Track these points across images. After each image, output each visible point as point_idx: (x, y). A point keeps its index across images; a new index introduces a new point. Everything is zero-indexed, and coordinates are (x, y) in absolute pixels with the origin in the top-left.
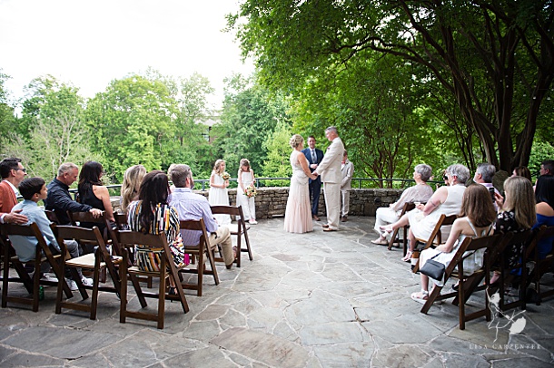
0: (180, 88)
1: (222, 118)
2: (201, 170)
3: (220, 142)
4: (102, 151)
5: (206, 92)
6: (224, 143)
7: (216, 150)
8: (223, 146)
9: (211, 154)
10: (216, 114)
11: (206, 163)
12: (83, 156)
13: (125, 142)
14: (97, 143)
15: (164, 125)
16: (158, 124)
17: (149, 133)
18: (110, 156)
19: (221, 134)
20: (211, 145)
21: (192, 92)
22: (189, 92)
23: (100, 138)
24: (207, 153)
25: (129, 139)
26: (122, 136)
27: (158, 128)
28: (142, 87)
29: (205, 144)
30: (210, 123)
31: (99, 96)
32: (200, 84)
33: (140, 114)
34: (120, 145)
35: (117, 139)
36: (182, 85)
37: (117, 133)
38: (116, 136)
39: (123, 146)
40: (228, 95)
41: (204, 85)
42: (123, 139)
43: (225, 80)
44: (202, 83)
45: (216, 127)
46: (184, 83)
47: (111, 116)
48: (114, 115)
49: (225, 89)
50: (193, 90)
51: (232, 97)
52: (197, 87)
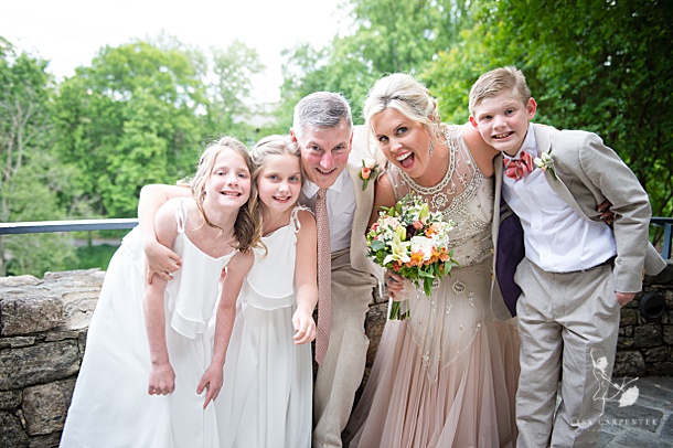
0: (211, 65)
1: (277, 114)
4: (82, 162)
5: (253, 72)
10: (269, 109)
12: (46, 169)
13: (119, 148)
14: (73, 149)
15: (184, 123)
16: (174, 120)
17: (159, 135)
18: (95, 169)
21: (230, 72)
22: (227, 71)
23: (79, 140)
25: (125, 143)
26: (113, 136)
27: (174, 127)
28: (150, 59)
30: (257, 122)
31: (80, 71)
32: (243, 59)
33: (146, 103)
34: (111, 153)
35: (106, 142)
36: (215, 59)
37: (107, 134)
38: (105, 138)
39: (116, 154)
40: (288, 77)
41: (250, 59)
42: (116, 143)
43: (284, 53)
44: (246, 57)
45: (268, 129)
46: (218, 56)
47: (98, 105)
48: (103, 104)
49: (283, 66)
50: (231, 67)
51: (294, 80)
52: (239, 62)
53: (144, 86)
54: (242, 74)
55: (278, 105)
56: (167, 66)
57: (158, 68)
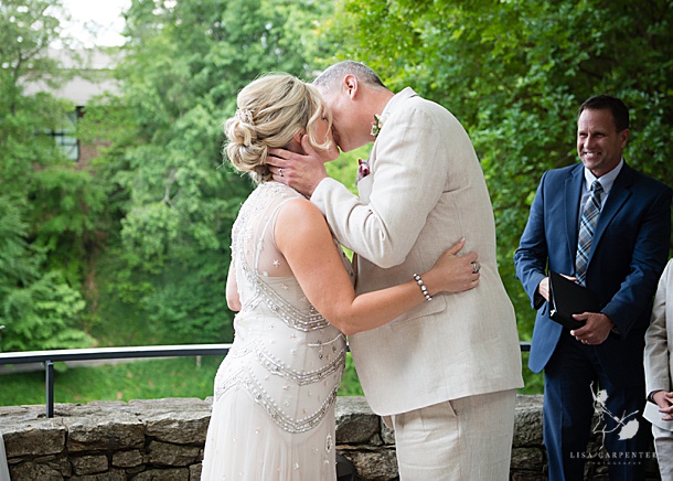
2: (45, 267)
3: (117, 164)
6: (127, 166)
7: (101, 193)
8: (122, 178)
9: (81, 207)
10: (101, 62)
11: (66, 239)
19: (120, 134)
20: (85, 175)
24: (68, 202)
29: (60, 170)
30: (77, 92)
45: (99, 108)
55: (123, 54)
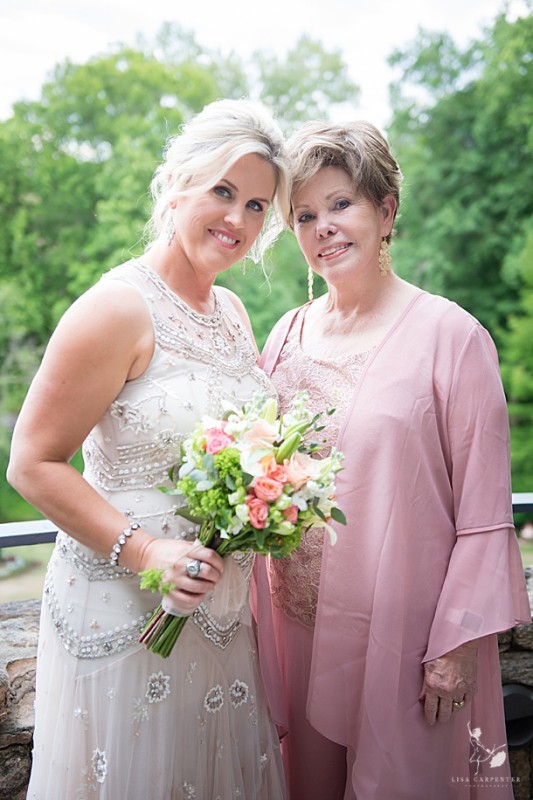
0: (256, 88)
4: (24, 275)
5: (335, 99)
13: (90, 250)
14: (9, 252)
18: (46, 289)
21: (292, 102)
22: (284, 100)
23: (19, 236)
25: (100, 241)
26: (78, 229)
28: (145, 84)
31: (21, 109)
32: (315, 75)
33: (135, 167)
34: (75, 258)
35: (67, 239)
36: (263, 78)
37: (68, 224)
38: (65, 231)
39: (84, 261)
40: (402, 107)
41: (328, 75)
42: (84, 241)
43: (396, 58)
44: (322, 70)
46: (269, 72)
47: (53, 171)
48: (61, 169)
49: (392, 87)
50: (293, 92)
51: (414, 113)
52: (306, 82)
53: (135, 133)
54: (313, 103)
56: (177, 93)
57: (158, 100)
